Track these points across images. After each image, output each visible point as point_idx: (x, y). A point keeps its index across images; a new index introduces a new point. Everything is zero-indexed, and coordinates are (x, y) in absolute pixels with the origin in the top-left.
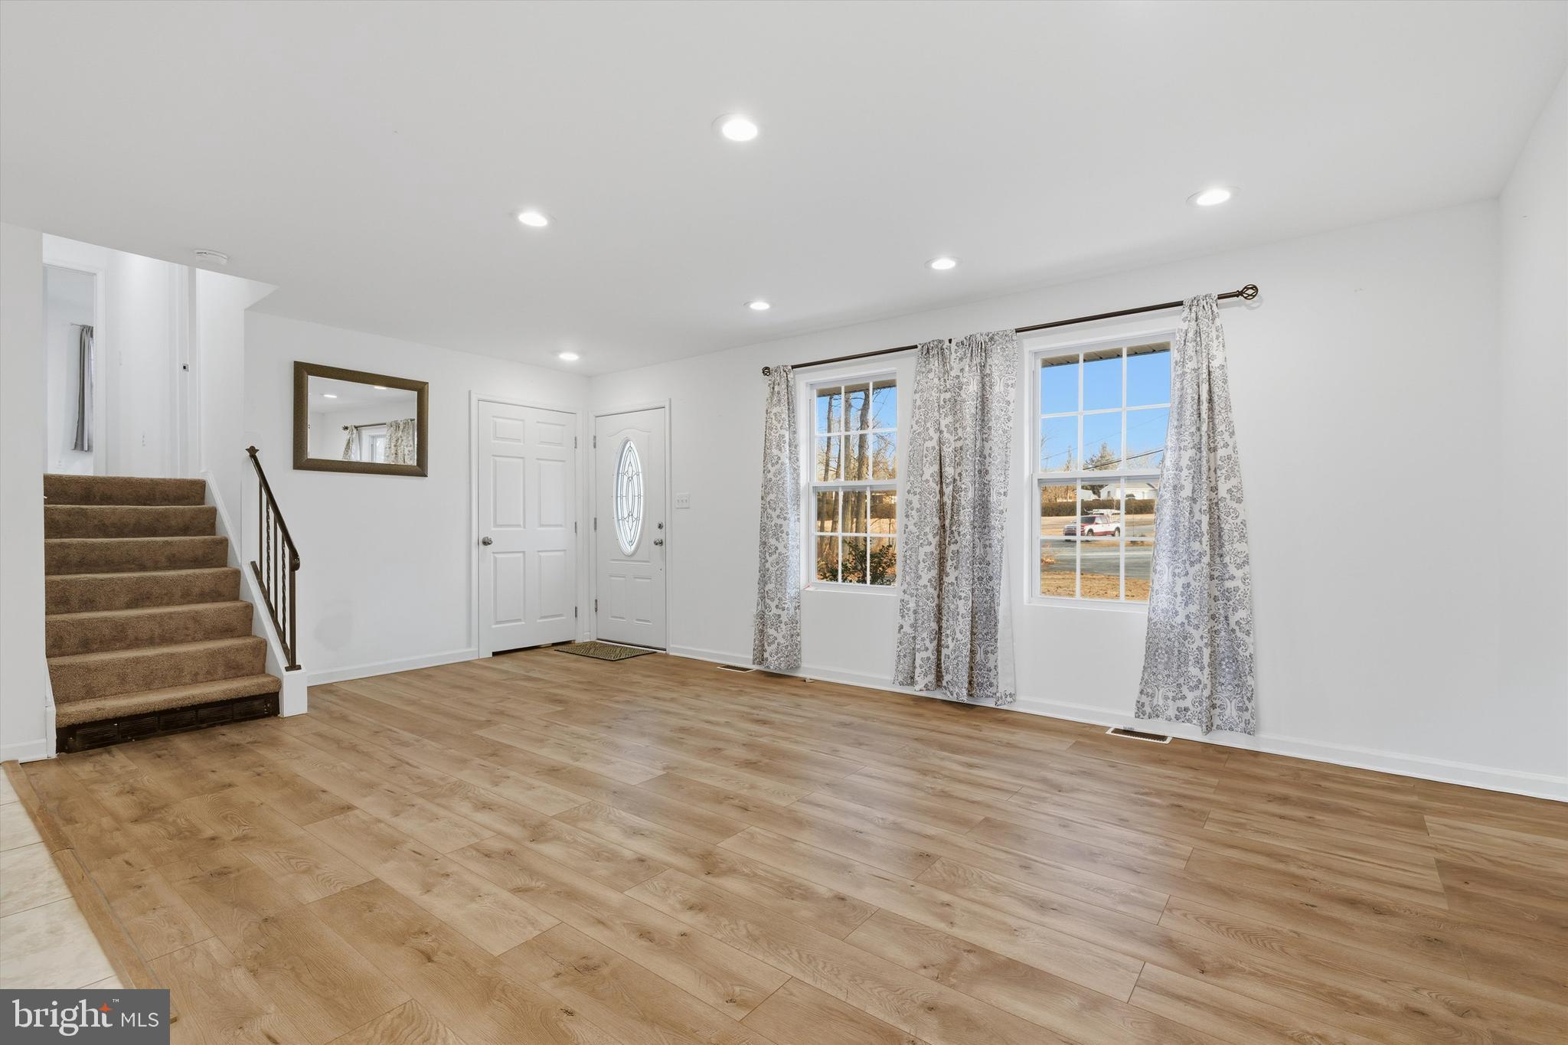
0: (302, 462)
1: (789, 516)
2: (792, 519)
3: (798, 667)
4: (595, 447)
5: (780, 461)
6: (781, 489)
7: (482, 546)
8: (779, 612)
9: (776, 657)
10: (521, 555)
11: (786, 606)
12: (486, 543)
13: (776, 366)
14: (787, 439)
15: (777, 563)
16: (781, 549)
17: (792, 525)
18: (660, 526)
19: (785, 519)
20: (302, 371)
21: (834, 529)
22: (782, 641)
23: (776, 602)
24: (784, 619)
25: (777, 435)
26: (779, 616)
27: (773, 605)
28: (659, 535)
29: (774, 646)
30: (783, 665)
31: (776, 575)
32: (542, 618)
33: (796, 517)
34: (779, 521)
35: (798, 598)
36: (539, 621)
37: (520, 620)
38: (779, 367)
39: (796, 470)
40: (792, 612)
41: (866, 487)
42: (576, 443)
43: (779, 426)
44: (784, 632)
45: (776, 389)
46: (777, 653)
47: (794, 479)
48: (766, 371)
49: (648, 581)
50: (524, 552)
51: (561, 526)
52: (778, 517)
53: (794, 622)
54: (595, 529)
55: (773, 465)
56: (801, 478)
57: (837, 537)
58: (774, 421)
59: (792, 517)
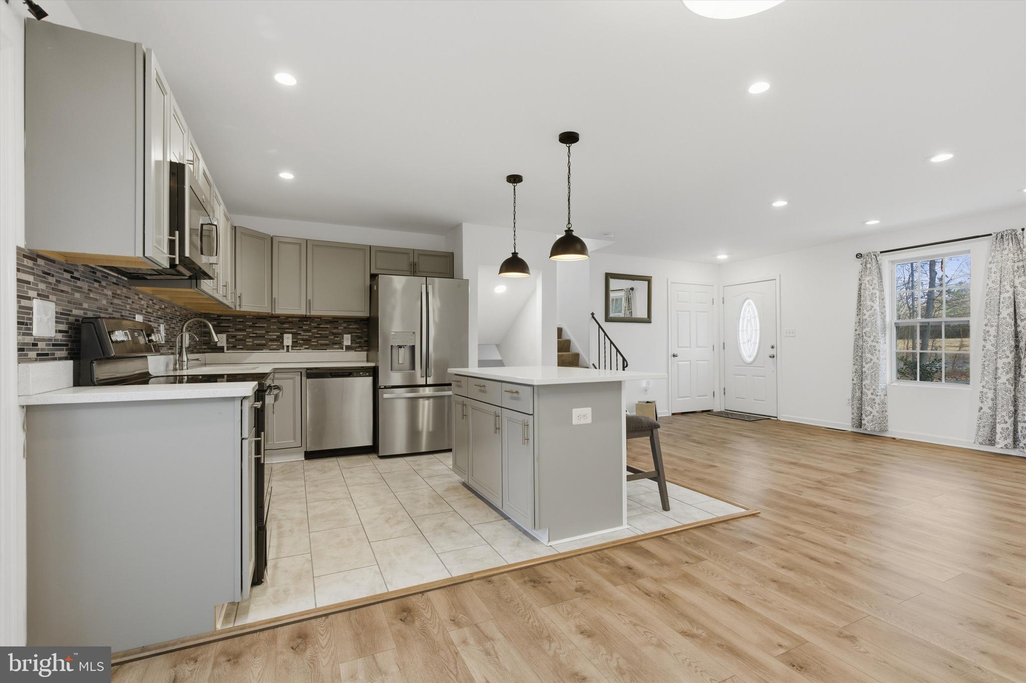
0: (608, 319)
1: (879, 341)
2: (882, 343)
3: (886, 431)
4: (723, 303)
5: (873, 309)
6: (874, 325)
7: (673, 358)
8: (873, 397)
9: (871, 424)
10: (689, 362)
11: (879, 394)
12: (674, 356)
13: (868, 252)
14: (878, 295)
15: (872, 368)
16: (875, 360)
17: (881, 346)
18: (773, 347)
19: (877, 342)
20: (609, 276)
21: (914, 348)
22: (877, 414)
23: (872, 391)
24: (877, 400)
25: (870, 293)
26: (874, 399)
27: (869, 393)
28: (773, 352)
29: (870, 417)
30: (877, 428)
31: (871, 375)
32: (698, 396)
33: (884, 341)
34: (874, 344)
35: (885, 389)
36: (697, 398)
37: (688, 397)
38: (870, 253)
39: (883, 313)
40: (882, 397)
41: (941, 322)
42: (713, 302)
43: (871, 288)
44: (878, 409)
45: (868, 266)
46: (872, 421)
47: (882, 318)
48: (859, 256)
49: (763, 378)
50: (690, 361)
51: (706, 347)
52: (872, 341)
53: (883, 403)
54: (724, 349)
55: (868, 311)
56: (887, 318)
57: (917, 353)
58: (867, 285)
59: (882, 341)
